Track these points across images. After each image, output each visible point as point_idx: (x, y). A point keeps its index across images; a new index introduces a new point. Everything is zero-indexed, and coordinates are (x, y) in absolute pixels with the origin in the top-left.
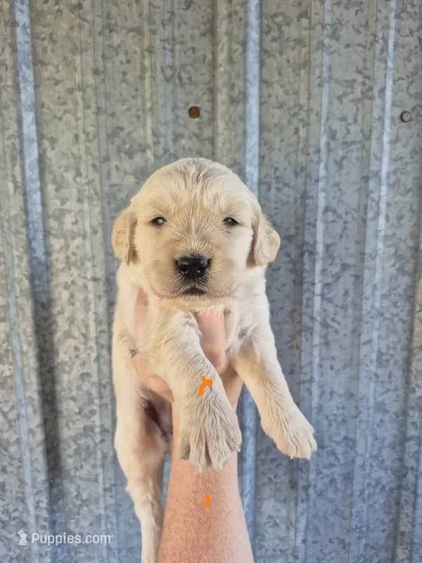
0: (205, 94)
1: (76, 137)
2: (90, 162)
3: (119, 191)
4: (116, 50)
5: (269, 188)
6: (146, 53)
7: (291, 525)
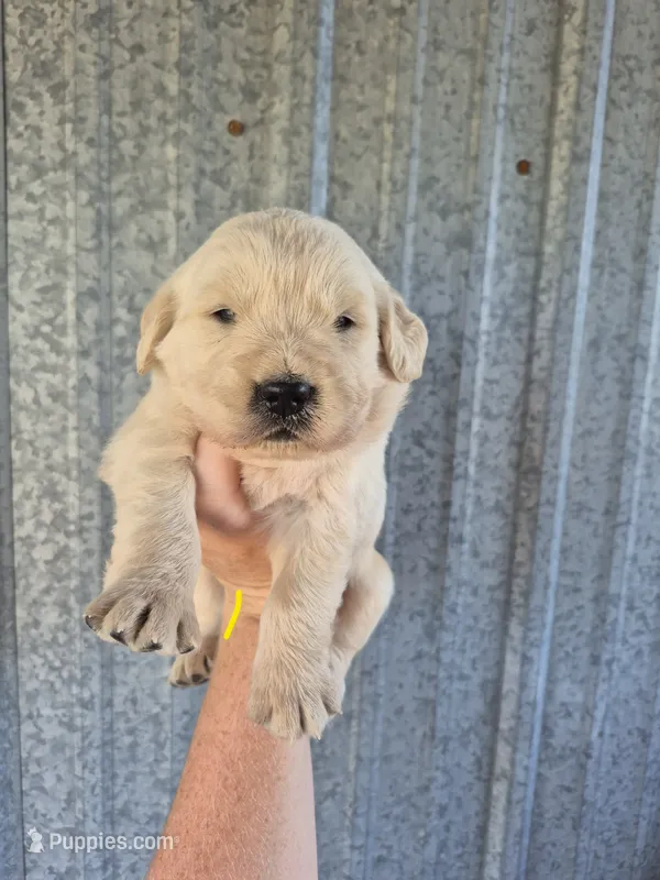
0: (538, 145)
1: (379, 185)
2: (393, 220)
3: (424, 262)
4: (441, 75)
5: (601, 274)
6: (477, 84)
7: (588, 712)
